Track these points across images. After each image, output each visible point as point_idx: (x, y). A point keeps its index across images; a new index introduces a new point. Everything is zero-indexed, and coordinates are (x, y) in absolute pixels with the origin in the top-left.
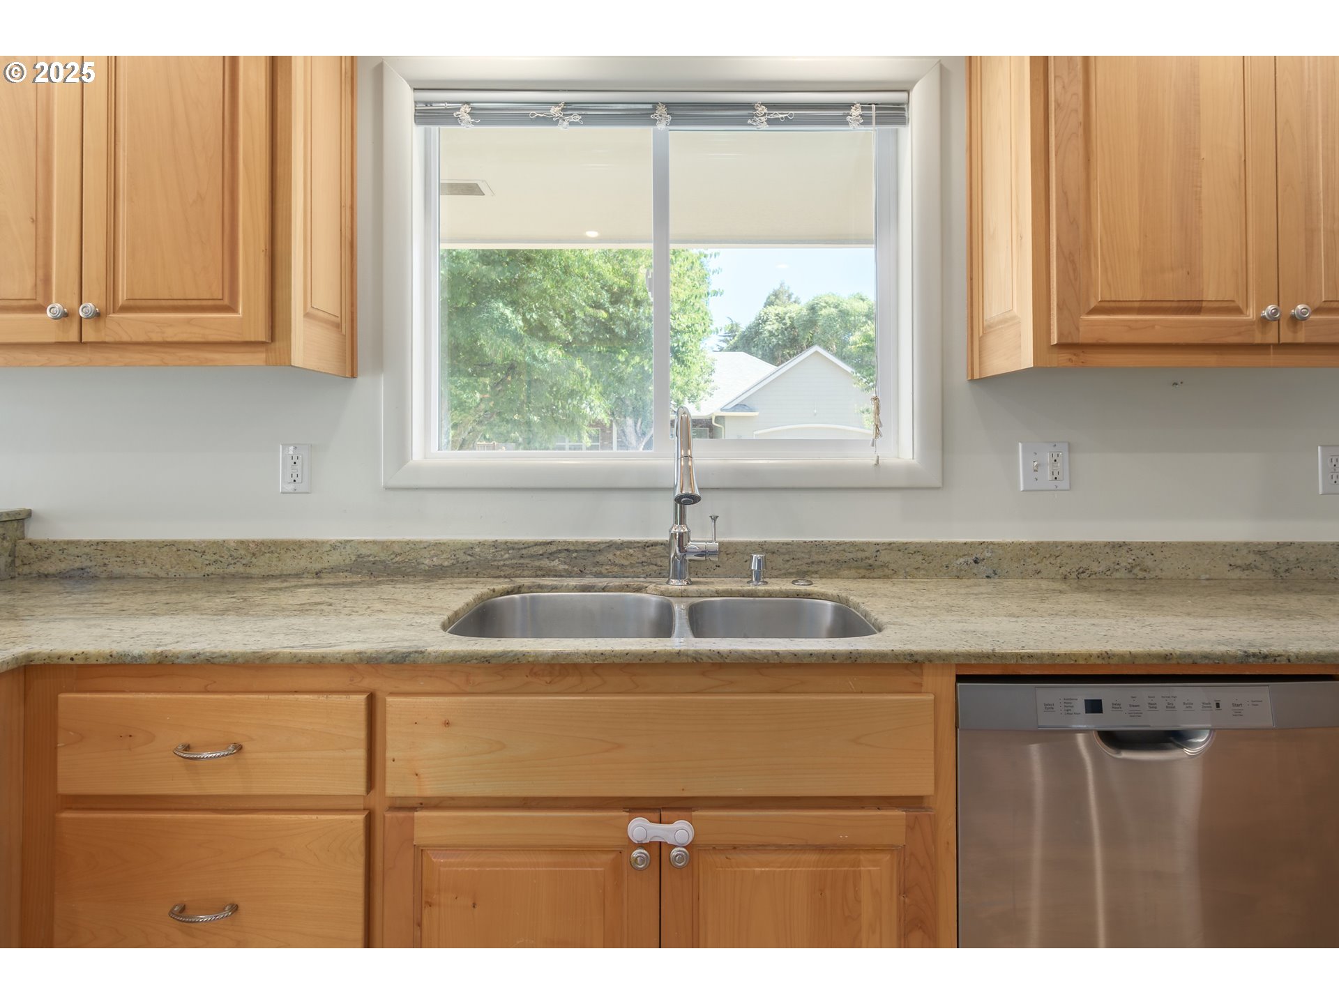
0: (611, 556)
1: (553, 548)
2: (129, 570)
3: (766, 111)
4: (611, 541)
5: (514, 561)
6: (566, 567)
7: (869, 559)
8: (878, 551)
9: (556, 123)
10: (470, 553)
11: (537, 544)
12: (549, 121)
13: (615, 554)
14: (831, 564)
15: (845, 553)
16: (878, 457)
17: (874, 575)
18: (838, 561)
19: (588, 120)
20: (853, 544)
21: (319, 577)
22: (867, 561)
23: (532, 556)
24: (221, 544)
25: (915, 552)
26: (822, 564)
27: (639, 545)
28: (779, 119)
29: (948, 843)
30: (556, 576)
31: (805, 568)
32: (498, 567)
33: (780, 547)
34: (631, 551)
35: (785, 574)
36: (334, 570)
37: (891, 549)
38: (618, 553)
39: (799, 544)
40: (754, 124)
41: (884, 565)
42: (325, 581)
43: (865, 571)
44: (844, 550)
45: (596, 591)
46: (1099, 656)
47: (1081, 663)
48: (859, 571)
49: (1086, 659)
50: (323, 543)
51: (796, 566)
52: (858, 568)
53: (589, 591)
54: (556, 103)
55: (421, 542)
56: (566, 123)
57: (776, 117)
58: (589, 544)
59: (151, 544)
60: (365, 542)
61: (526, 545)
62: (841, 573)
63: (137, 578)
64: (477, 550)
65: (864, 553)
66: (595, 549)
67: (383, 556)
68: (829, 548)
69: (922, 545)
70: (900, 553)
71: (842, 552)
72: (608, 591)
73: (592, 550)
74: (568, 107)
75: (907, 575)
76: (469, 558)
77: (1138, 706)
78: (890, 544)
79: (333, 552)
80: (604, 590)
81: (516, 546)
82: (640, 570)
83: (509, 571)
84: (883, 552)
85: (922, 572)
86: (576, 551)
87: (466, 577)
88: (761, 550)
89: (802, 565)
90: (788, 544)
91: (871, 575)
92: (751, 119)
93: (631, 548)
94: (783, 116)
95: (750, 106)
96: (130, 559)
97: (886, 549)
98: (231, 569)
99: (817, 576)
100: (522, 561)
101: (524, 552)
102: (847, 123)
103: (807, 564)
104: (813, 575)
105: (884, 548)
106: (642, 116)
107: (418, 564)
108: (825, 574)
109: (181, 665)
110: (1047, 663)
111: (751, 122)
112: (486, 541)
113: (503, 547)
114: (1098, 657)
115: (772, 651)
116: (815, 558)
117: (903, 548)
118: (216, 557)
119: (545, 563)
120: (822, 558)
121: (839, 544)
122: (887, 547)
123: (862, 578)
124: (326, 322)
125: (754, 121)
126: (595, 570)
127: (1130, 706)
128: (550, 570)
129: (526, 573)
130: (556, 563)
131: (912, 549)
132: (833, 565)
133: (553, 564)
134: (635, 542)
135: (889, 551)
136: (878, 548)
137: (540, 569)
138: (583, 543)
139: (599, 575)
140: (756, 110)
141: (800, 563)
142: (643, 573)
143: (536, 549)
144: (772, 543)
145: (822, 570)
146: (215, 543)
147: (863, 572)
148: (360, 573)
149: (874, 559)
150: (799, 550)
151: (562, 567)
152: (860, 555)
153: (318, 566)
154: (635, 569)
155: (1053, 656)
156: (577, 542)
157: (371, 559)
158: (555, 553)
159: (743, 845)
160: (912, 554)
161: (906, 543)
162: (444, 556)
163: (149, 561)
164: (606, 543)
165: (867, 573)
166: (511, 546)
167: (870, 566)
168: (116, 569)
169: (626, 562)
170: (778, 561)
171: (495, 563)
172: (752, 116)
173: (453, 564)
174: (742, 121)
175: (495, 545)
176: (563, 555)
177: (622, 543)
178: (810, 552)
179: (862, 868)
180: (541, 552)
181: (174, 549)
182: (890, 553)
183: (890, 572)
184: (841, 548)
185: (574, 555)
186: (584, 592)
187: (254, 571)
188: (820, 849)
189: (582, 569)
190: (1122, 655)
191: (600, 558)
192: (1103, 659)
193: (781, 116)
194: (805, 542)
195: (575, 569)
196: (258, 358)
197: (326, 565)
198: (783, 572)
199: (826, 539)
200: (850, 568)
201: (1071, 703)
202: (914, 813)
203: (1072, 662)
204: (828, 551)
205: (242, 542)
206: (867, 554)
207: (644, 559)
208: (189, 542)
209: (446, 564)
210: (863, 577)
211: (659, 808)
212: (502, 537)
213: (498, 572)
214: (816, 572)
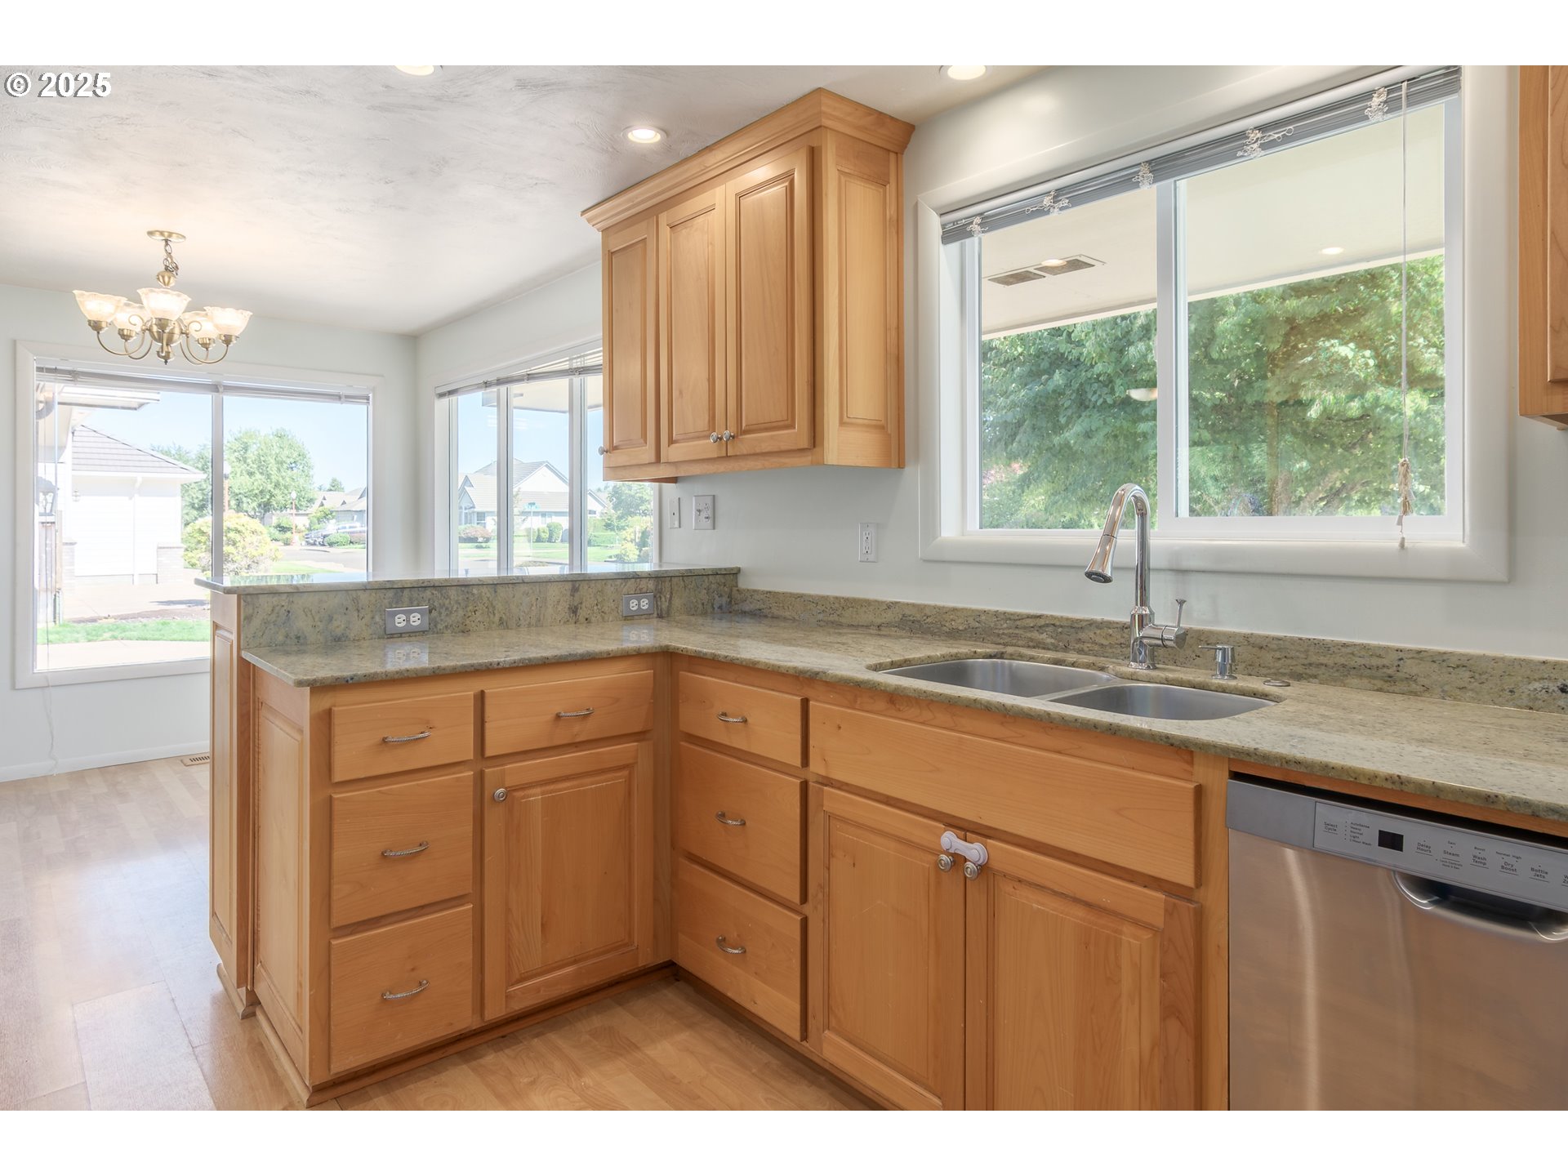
0: (1092, 635)
1: (1042, 622)
2: (781, 613)
3: (1259, 135)
4: (1092, 619)
5: (1011, 631)
6: (1053, 641)
7: (1388, 667)
8: (1401, 659)
9: (1048, 212)
10: (978, 620)
11: (1029, 617)
12: (1042, 212)
13: (1095, 633)
14: (1335, 669)
15: (1354, 658)
16: (1403, 539)
17: (1396, 689)
18: (1344, 666)
19: (1076, 201)
20: (1364, 647)
21: (880, 630)
22: (1385, 670)
23: (1025, 628)
24: (825, 598)
25: (1458, 667)
26: (1323, 667)
27: (1118, 626)
28: (1275, 139)
29: (1219, 947)
30: (1044, 648)
31: (1300, 669)
32: (999, 635)
33: (1270, 642)
34: (1110, 631)
35: (1275, 674)
36: (889, 625)
37: (1421, 659)
38: (1098, 632)
39: (1293, 641)
40: (1246, 154)
41: (1411, 679)
42: (882, 633)
43: (1382, 682)
44: (1353, 654)
45: (1066, 666)
46: (1389, 778)
47: (1363, 782)
48: (1375, 682)
49: (1369, 779)
50: (883, 602)
51: (1289, 666)
52: (1374, 678)
53: (1061, 665)
54: (1048, 193)
55: (943, 607)
56: (1056, 210)
57: (1271, 138)
58: (1073, 621)
59: (792, 595)
60: (908, 604)
61: (1020, 617)
62: (1348, 681)
63: (785, 619)
64: (983, 618)
65: (1380, 660)
66: (1077, 626)
67: (918, 617)
68: (1332, 649)
69: (1470, 658)
70: (1435, 665)
71: (1351, 656)
72: (1077, 667)
73: (1076, 626)
74: (1059, 192)
75: (1445, 695)
76: (977, 625)
77: (1458, 855)
78: (1419, 652)
79: (888, 610)
80: (1073, 665)
81: (1012, 617)
82: (1119, 651)
83: (1007, 640)
84: (1409, 662)
85: (1470, 694)
86: (1061, 627)
87: (975, 641)
88: (1246, 643)
89: (1297, 665)
90: (1279, 639)
91: (1391, 689)
92: (1241, 150)
93: (1110, 628)
94: (1280, 135)
95: (1242, 135)
96: (781, 605)
97: (1413, 658)
98: (831, 618)
99: (1317, 681)
100: (1017, 631)
101: (1018, 623)
102: (1366, 118)
103: (1303, 665)
104: (1311, 679)
105: (1410, 656)
106: (1125, 182)
107: (942, 626)
108: (1327, 680)
109: (719, 661)
110: (1318, 774)
111: (1241, 154)
112: (990, 611)
113: (1002, 617)
114: (1386, 779)
115: (1045, 711)
116: (1314, 659)
117: (1440, 659)
118: (823, 608)
119: (1035, 635)
120: (1323, 660)
121: (1344, 645)
122: (1415, 655)
123: (1377, 690)
124: (868, 426)
125: (1245, 151)
126: (1077, 646)
127: (1445, 852)
128: (1040, 643)
129: (1020, 643)
130: (1044, 636)
131: (1453, 662)
132: (1337, 670)
133: (1042, 636)
134: (1114, 622)
135: (1417, 661)
136: (1401, 655)
137: (1032, 640)
138: (1067, 619)
139: (1081, 651)
140: (1248, 138)
141: (1295, 663)
142: (1122, 655)
143: (1028, 621)
144: (1259, 636)
145: (1323, 674)
146: (823, 597)
147: (1379, 684)
148: (904, 629)
149: (1395, 668)
150: (1293, 647)
151: (1049, 640)
152: (1375, 662)
153: (879, 621)
154: (1114, 650)
155: (1326, 767)
156: (1062, 617)
157: (911, 618)
158: (1043, 626)
159: (1028, 882)
160: (1454, 668)
161: (1445, 653)
162: (960, 621)
163: (790, 607)
164: (1087, 621)
165: (1385, 686)
166: (1008, 617)
167: (1390, 677)
168: (775, 611)
169: (1105, 642)
170: (1268, 657)
171: (996, 631)
172: (1241, 147)
173: (966, 629)
174: (1231, 156)
175: (996, 614)
176: (1051, 629)
177: (1102, 623)
178: (1307, 651)
179: (1123, 937)
180: (1032, 625)
181: (802, 600)
182: (1420, 664)
183: (1419, 688)
184: (1349, 650)
185: (1060, 630)
186: (1056, 664)
187: (843, 620)
188: (1088, 905)
189: (1067, 645)
190: (1420, 784)
191: (1082, 635)
192: (1393, 783)
193: (1276, 136)
194: (1300, 639)
195: (1060, 644)
196: (806, 459)
197: (884, 620)
198: (1273, 671)
199: (1328, 638)
200: (1361, 677)
201: (1360, 830)
202: (1174, 900)
203: (1352, 780)
204: (1330, 652)
205: (837, 598)
206: (1385, 662)
207: (1123, 641)
208: (810, 596)
209: (961, 628)
210: (1380, 690)
211: (967, 829)
212: (1002, 609)
213: (998, 639)
214: (1315, 677)
